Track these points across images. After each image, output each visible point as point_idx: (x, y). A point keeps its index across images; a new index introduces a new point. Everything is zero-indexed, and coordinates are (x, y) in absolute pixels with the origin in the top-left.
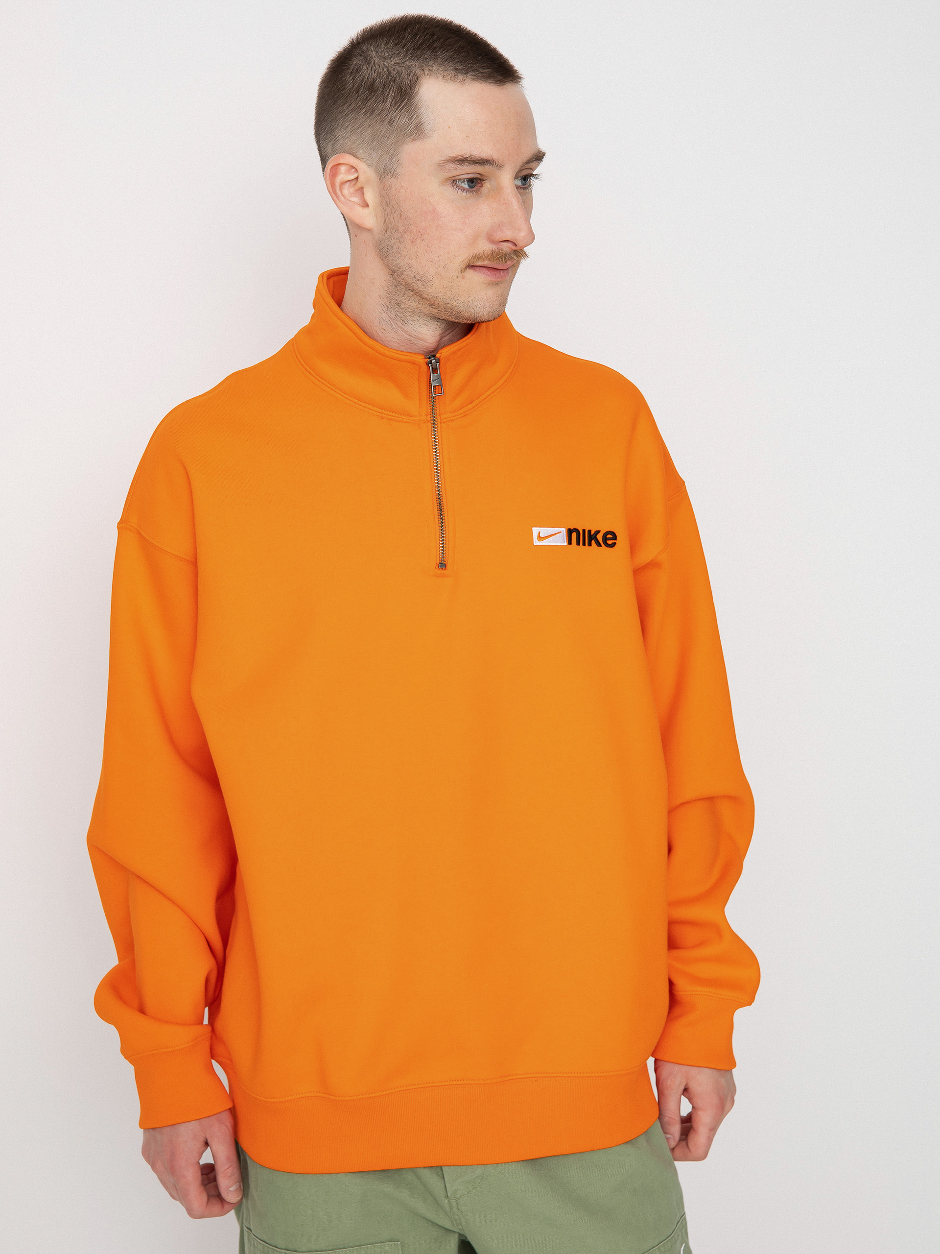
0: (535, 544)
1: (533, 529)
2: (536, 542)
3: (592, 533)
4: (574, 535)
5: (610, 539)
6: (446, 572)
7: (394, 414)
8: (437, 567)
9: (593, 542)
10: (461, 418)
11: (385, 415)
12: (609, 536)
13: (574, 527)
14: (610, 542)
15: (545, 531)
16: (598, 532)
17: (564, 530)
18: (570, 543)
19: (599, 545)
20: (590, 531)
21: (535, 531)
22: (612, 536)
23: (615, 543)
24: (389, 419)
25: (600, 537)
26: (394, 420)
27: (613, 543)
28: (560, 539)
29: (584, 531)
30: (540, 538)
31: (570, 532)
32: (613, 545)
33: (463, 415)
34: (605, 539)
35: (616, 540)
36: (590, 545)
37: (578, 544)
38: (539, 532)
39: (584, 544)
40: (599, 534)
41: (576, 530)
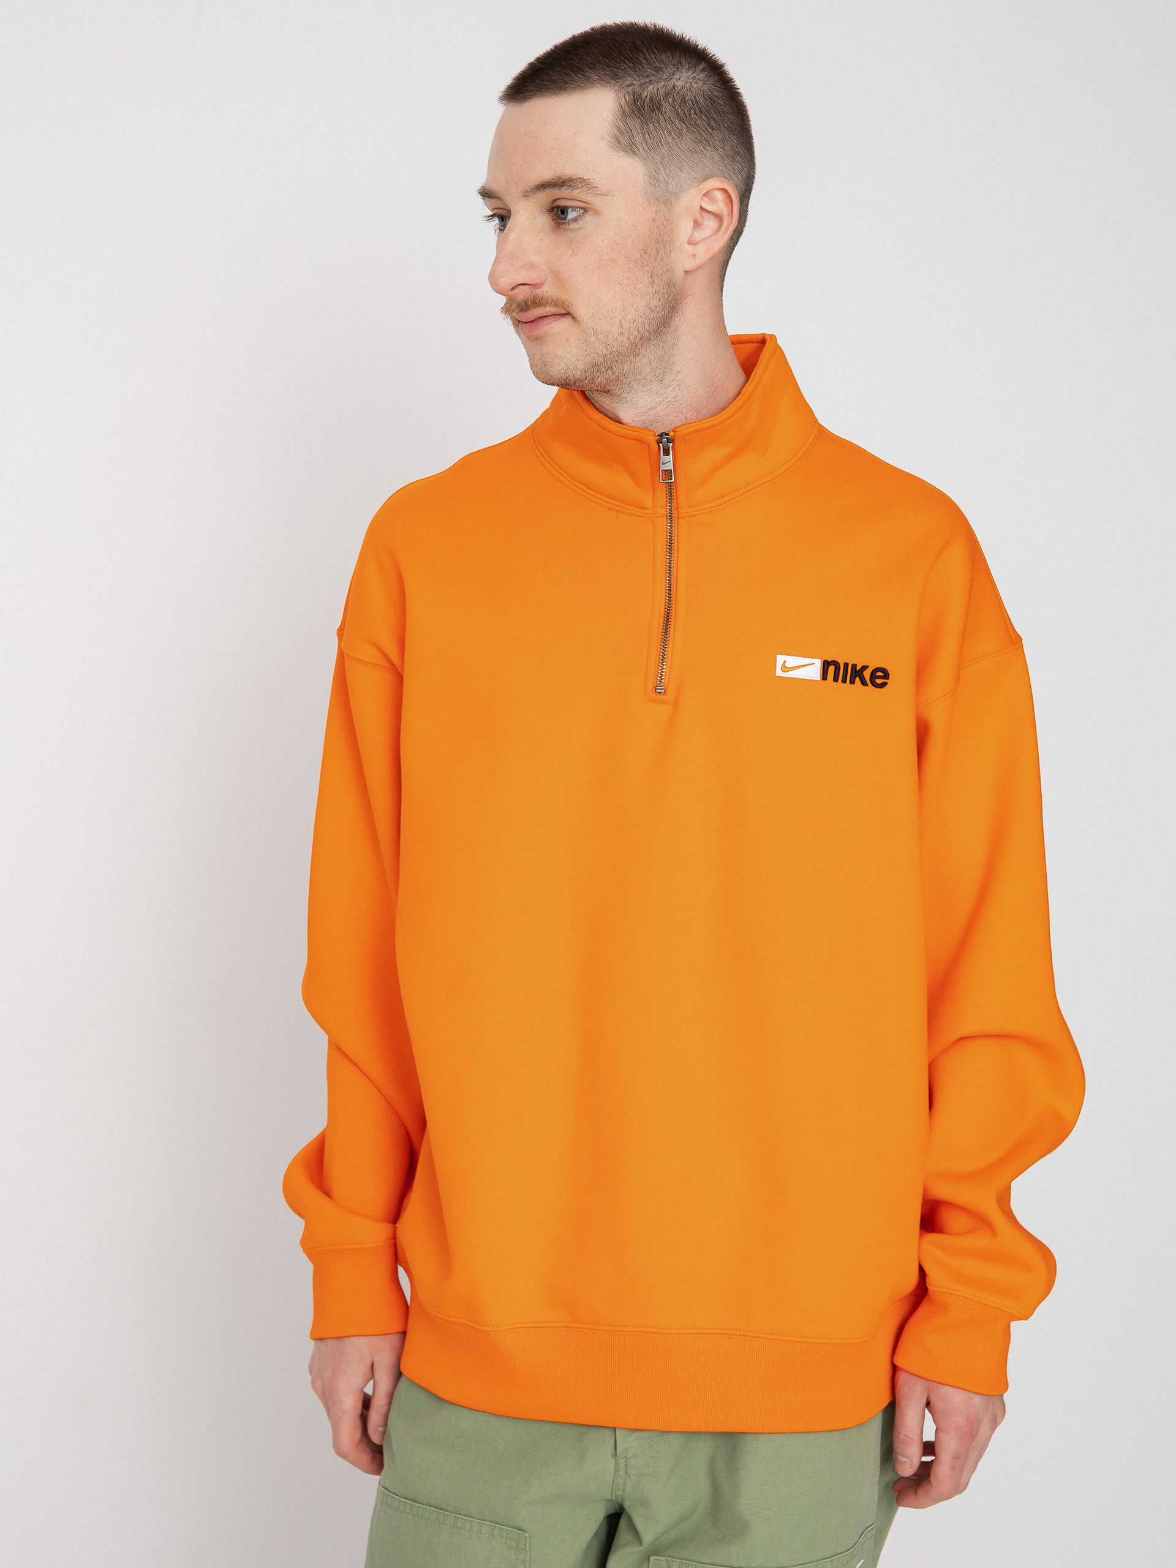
0: (777, 675)
1: (778, 656)
2: (779, 673)
3: (859, 668)
4: (832, 669)
5: (879, 677)
6: (664, 697)
7: (624, 505)
8: (654, 691)
9: (858, 679)
10: (703, 514)
11: (614, 506)
12: (879, 674)
13: (833, 659)
14: (879, 681)
15: (792, 661)
16: (865, 668)
17: (818, 664)
18: (824, 676)
19: (864, 683)
20: (854, 666)
21: (780, 659)
22: (883, 674)
23: (887, 683)
24: (618, 511)
25: (867, 674)
26: (623, 512)
27: (883, 683)
28: (812, 670)
29: (846, 665)
30: (785, 668)
31: (826, 665)
32: (883, 685)
34: (873, 675)
35: (888, 679)
36: (852, 682)
37: (836, 679)
38: (785, 661)
39: (844, 681)
40: (866, 670)
41: (835, 664)
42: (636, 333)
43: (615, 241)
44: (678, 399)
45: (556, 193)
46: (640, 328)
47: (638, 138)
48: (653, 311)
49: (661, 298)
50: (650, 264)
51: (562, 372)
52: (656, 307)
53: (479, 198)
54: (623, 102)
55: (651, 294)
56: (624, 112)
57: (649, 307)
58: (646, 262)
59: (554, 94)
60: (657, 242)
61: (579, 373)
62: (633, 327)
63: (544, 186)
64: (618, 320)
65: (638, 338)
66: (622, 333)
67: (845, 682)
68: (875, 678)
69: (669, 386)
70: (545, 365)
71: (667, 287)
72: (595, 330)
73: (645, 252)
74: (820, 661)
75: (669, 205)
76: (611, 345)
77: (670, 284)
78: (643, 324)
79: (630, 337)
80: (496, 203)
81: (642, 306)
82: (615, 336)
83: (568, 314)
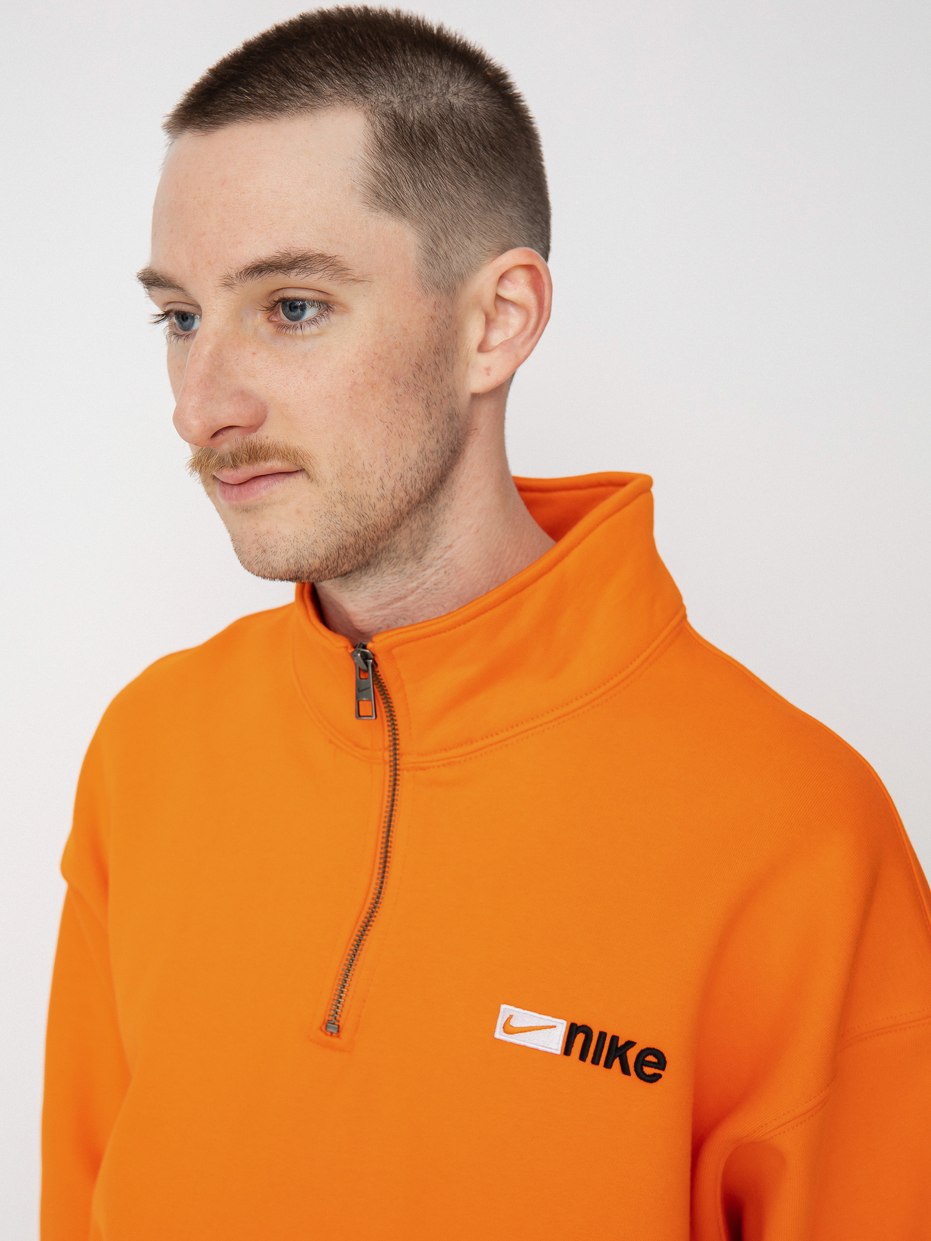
0: (495, 1037)
1: (504, 1007)
2: (499, 1034)
3: (621, 1043)
4: (580, 1038)
5: (650, 1064)
6: (335, 1040)
7: (341, 738)
8: (323, 1028)
9: (617, 1062)
10: (439, 767)
12: (651, 1058)
13: (584, 1023)
14: (648, 1071)
15: (523, 1017)
16: (630, 1044)
17: (561, 1028)
18: (567, 1051)
19: (625, 1070)
20: (615, 1039)
21: (505, 1011)
22: (656, 1060)
23: (660, 1076)
25: (632, 1055)
26: (342, 748)
27: (655, 1074)
28: (549, 1038)
29: (603, 1035)
30: (508, 1029)
31: (573, 1030)
32: (654, 1079)
33: (441, 762)
34: (641, 1062)
35: (663, 1069)
36: (608, 1065)
37: (583, 1057)
38: (511, 1016)
39: (595, 1061)
40: (632, 1049)
41: (587, 1031)
42: (402, 494)
43: (376, 354)
44: (440, 586)
45: (277, 280)
46: (409, 487)
47: (408, 191)
48: (427, 459)
49: (440, 438)
50: (425, 387)
51: (292, 561)
52: (432, 452)
53: (140, 289)
54: (379, 128)
55: (427, 434)
56: (382, 146)
57: (424, 453)
58: (419, 384)
59: (267, 117)
60: (437, 352)
61: (317, 561)
62: (399, 484)
63: (259, 269)
64: (378, 476)
65: (405, 502)
66: (383, 497)
67: (598, 1064)
68: (643, 1065)
69: (430, 566)
70: (265, 551)
71: (448, 420)
72: (343, 494)
73: (420, 368)
74: (565, 1022)
75: (452, 293)
76: (366, 516)
77: (452, 416)
78: (413, 479)
79: (394, 502)
80: (169, 295)
81: (414, 453)
82: (373, 500)
83: (302, 470)
